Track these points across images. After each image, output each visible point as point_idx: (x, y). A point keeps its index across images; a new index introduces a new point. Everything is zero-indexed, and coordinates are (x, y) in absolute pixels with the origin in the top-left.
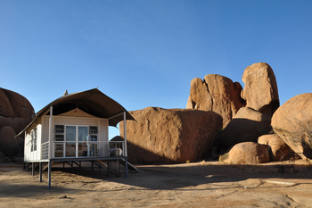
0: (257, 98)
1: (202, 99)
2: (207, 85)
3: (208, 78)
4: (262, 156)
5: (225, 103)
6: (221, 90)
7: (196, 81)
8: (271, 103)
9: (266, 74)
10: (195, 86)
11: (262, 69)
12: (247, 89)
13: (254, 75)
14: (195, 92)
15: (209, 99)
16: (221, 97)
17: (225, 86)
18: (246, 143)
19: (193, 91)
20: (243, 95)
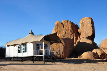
0: (86, 33)
1: (60, 31)
2: (63, 25)
3: (64, 21)
4: (95, 57)
5: (71, 34)
6: (70, 28)
7: (58, 23)
8: (92, 35)
9: (91, 23)
10: (58, 25)
11: (89, 20)
12: (81, 28)
13: (85, 23)
14: (58, 28)
15: (63, 32)
16: (69, 31)
17: (72, 26)
18: (89, 52)
19: (57, 27)
20: (79, 31)
